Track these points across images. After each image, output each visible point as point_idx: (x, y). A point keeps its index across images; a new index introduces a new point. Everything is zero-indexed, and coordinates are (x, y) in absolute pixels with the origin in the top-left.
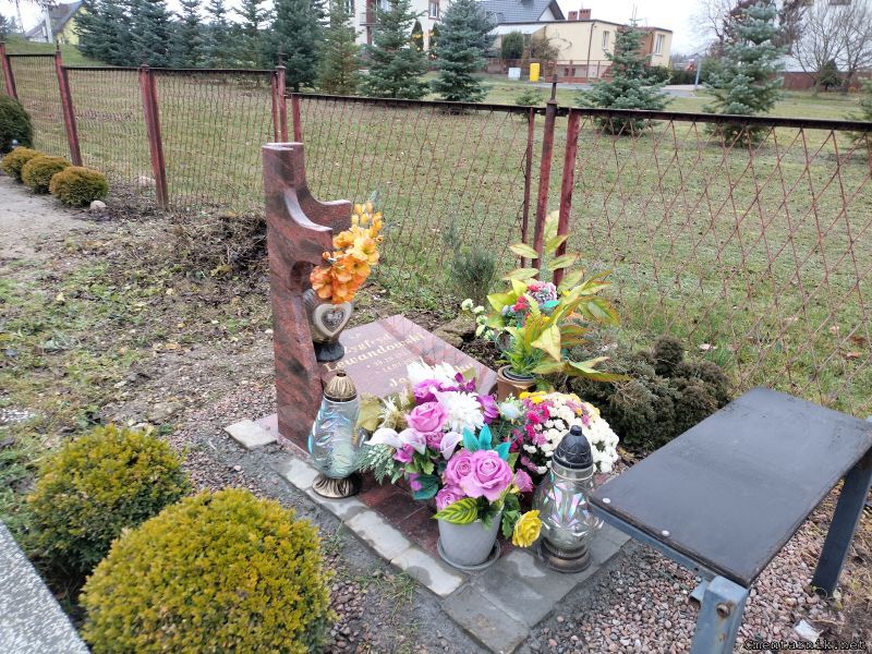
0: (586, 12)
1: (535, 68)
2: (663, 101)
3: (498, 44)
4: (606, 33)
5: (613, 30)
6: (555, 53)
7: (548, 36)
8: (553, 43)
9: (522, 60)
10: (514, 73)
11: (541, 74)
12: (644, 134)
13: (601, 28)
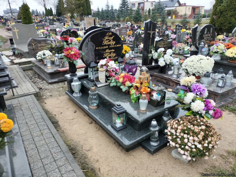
0: (185, 4)
1: (174, 16)
3: (166, 12)
4: (189, 8)
5: (191, 8)
6: (178, 13)
7: (177, 9)
8: (178, 11)
9: (171, 15)
10: (170, 17)
11: (175, 17)
13: (188, 7)
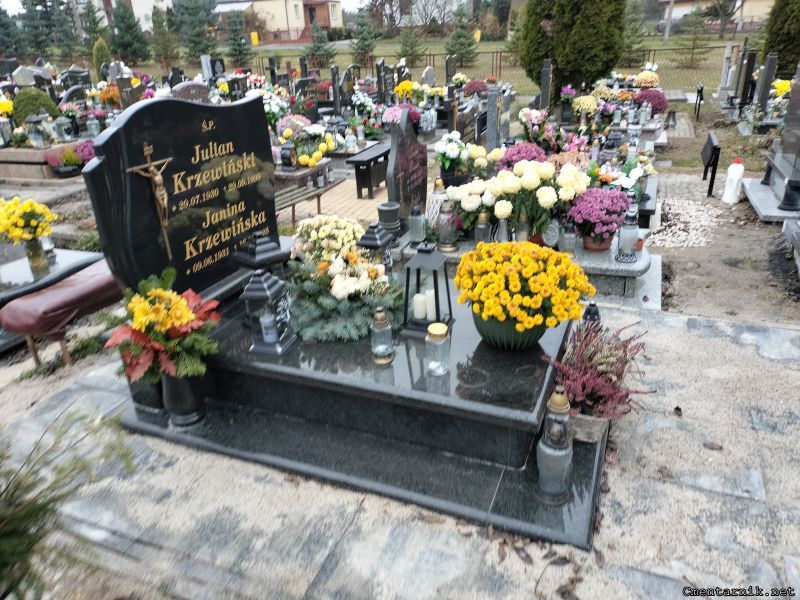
1: (254, 35)
3: (222, 18)
4: (295, 6)
6: (264, 23)
7: (256, 11)
13: (291, 3)
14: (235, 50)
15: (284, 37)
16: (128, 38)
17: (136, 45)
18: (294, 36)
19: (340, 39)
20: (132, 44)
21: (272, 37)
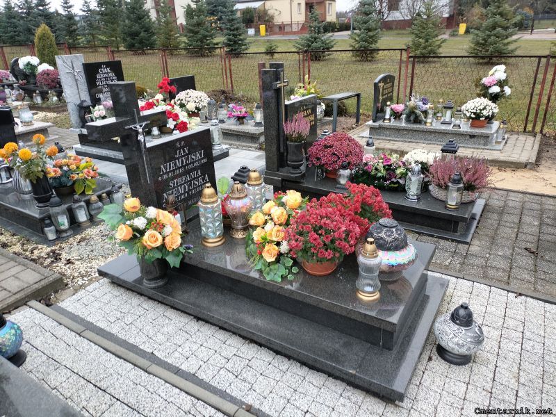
2: (333, 43)
12: (327, 60)
14: (229, 40)
15: (287, 29)
16: (136, 27)
17: (143, 34)
18: (295, 28)
19: (333, 31)
20: (140, 33)
21: (277, 30)
